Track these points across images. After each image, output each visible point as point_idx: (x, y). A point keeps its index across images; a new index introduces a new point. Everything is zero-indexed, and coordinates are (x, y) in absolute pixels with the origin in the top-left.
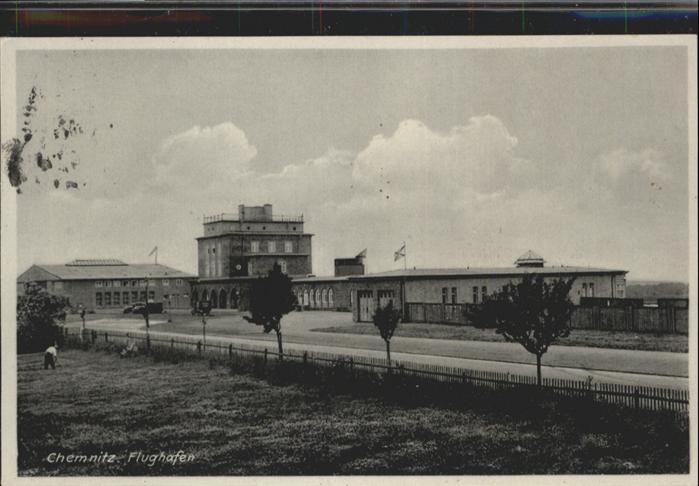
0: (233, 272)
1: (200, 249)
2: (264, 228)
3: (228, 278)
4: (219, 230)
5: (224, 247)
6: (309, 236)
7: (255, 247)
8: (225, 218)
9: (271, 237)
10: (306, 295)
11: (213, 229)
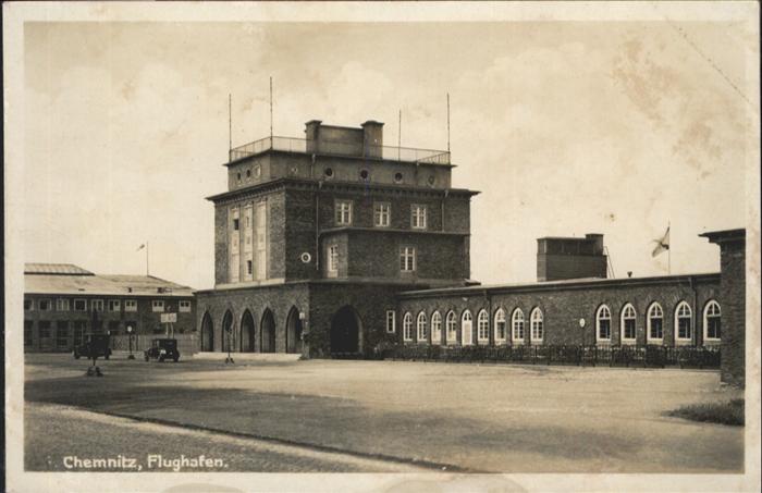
0: (293, 270)
1: (220, 221)
2: (364, 174)
3: (281, 281)
4: (262, 173)
5: (274, 211)
6: (465, 196)
7: (345, 213)
8: (278, 146)
9: (380, 193)
10: (467, 324)
11: (249, 173)
